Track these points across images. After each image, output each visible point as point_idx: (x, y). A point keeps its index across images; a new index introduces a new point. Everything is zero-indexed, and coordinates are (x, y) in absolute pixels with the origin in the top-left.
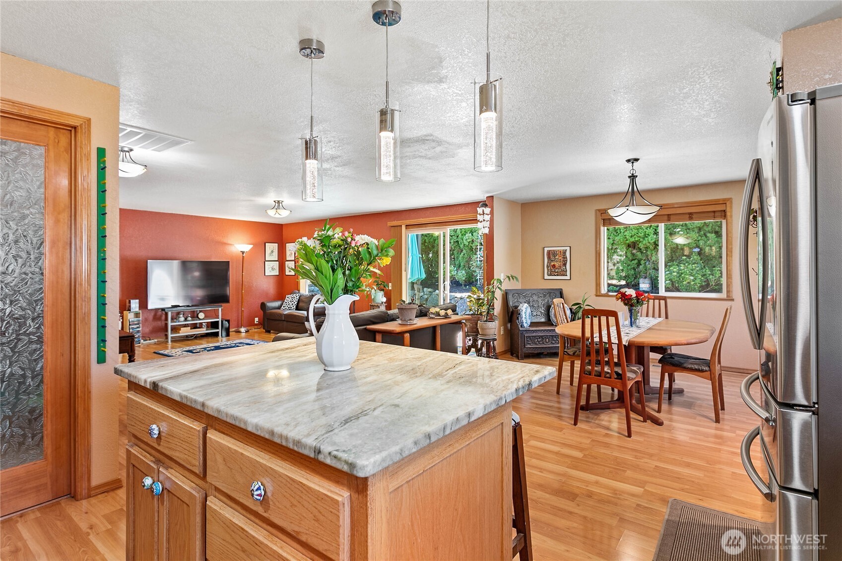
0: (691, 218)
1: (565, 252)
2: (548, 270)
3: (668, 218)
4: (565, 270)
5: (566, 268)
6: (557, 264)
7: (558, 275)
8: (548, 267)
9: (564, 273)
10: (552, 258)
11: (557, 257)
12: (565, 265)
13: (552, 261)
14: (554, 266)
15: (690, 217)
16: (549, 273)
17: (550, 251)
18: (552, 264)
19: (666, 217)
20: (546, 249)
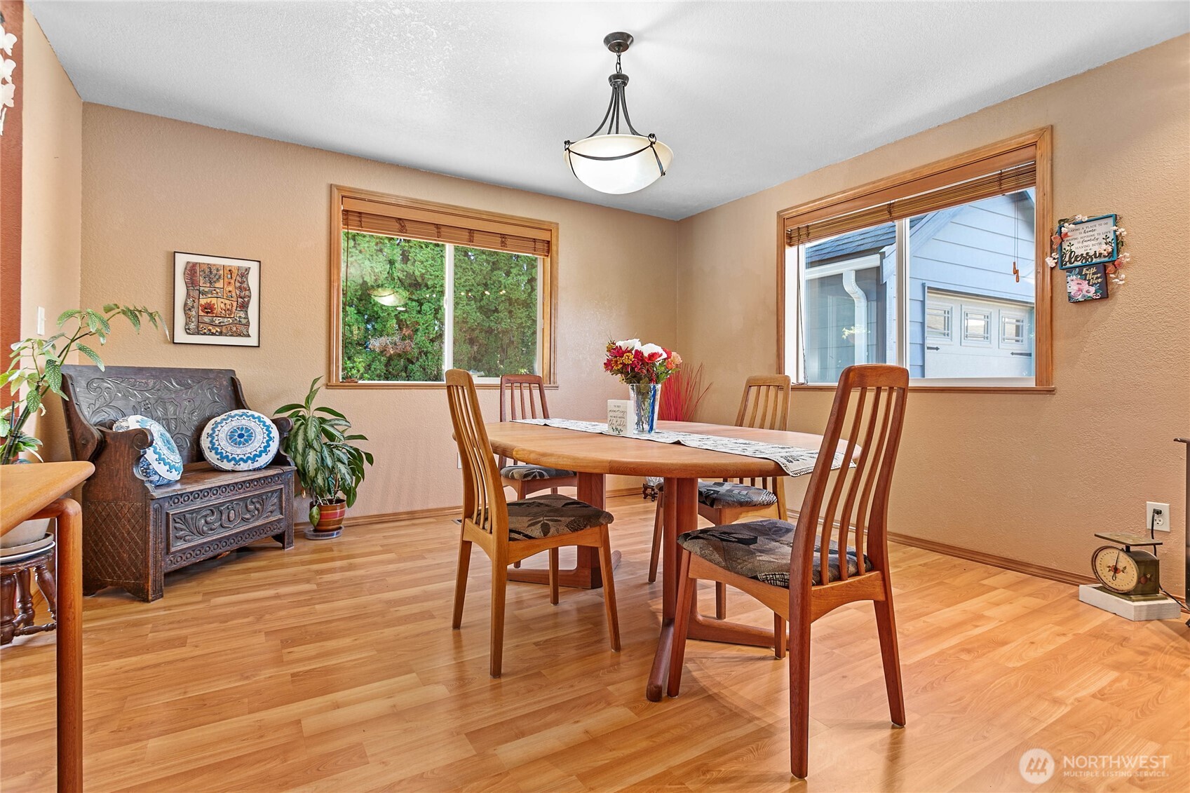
0: (503, 244)
1: (244, 274)
2: (188, 317)
3: (470, 236)
4: (244, 321)
5: (247, 318)
6: (219, 304)
7: (221, 334)
8: (187, 309)
9: (243, 328)
10: (204, 286)
11: (219, 285)
12: (244, 306)
13: (204, 293)
14: (209, 309)
15: (502, 242)
16: (192, 326)
17: (195, 265)
18: (203, 301)
19: (466, 234)
20: (181, 260)
